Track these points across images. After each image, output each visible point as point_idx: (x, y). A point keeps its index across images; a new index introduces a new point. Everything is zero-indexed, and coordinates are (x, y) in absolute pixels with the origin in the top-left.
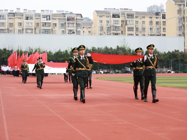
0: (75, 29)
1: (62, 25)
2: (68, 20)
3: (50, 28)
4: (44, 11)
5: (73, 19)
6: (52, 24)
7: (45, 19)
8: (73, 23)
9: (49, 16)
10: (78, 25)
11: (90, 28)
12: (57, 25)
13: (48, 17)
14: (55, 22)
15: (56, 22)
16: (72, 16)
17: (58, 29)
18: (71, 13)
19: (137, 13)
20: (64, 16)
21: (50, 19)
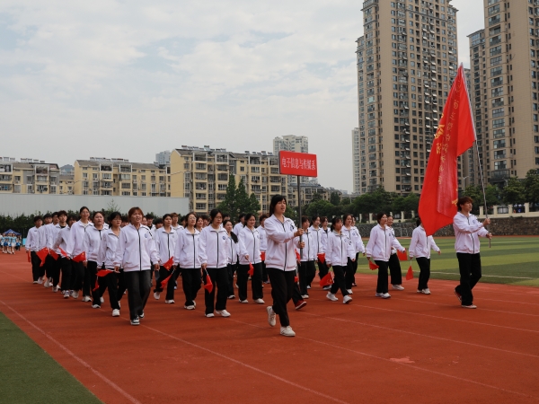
0: (47, 184)
1: (29, 178)
2: (38, 171)
3: (11, 182)
5: (45, 171)
6: (13, 177)
7: (4, 170)
8: (46, 177)
9: (10, 166)
10: (52, 179)
11: (71, 182)
12: (22, 179)
13: (8, 168)
14: (18, 174)
15: (20, 174)
16: (45, 166)
17: (23, 185)
18: (43, 163)
19: (135, 165)
20: (32, 167)
21: (10, 170)
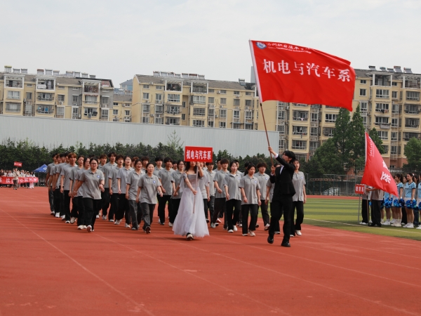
0: (98, 106)
1: (75, 98)
2: (87, 89)
3: (52, 103)
4: (42, 71)
5: (95, 88)
6: (55, 96)
7: (45, 86)
8: (96, 97)
9: (52, 81)
10: (103, 100)
11: (128, 105)
12: (66, 98)
13: (50, 83)
14: (61, 92)
15: (65, 92)
16: (95, 83)
17: (68, 107)
18: (93, 78)
20: (80, 83)
21: (52, 87)
